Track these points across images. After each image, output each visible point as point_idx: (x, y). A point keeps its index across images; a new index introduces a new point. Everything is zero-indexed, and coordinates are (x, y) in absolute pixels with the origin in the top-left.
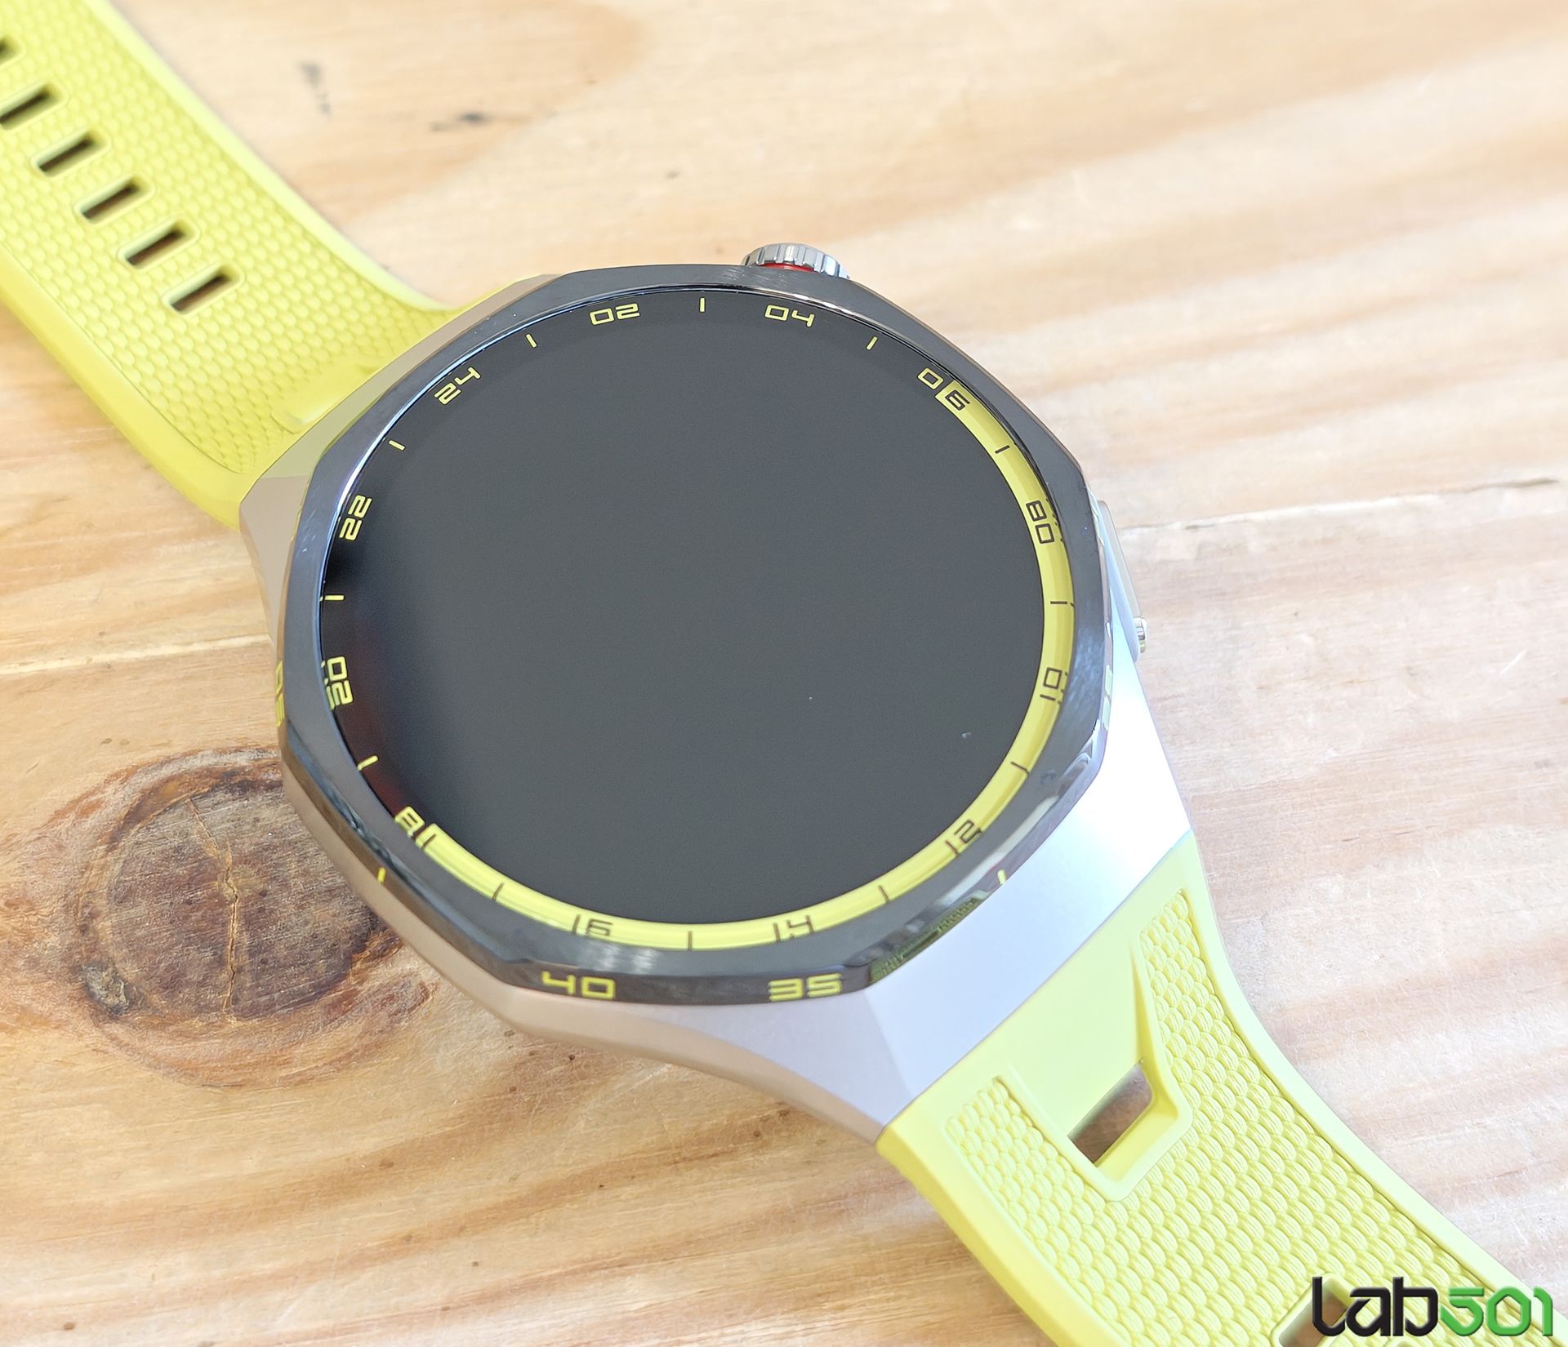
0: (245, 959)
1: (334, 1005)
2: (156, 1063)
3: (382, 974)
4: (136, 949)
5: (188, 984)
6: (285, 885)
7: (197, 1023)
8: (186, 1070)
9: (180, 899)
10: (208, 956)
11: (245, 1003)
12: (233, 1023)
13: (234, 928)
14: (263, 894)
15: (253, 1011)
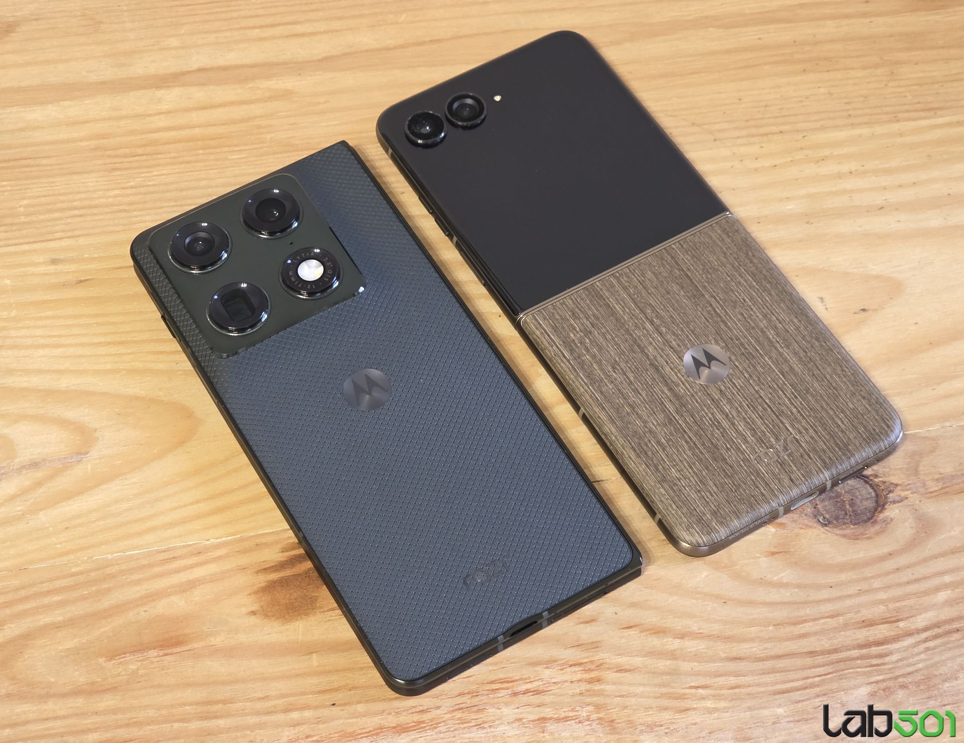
0: (852, 514)
1: (873, 522)
2: (837, 535)
3: (882, 516)
4: (828, 512)
5: (840, 519)
6: (857, 497)
7: (844, 527)
8: (844, 536)
9: (834, 501)
10: (843, 513)
11: (853, 522)
12: (852, 527)
13: (848, 507)
14: (852, 499)
15: (856, 524)
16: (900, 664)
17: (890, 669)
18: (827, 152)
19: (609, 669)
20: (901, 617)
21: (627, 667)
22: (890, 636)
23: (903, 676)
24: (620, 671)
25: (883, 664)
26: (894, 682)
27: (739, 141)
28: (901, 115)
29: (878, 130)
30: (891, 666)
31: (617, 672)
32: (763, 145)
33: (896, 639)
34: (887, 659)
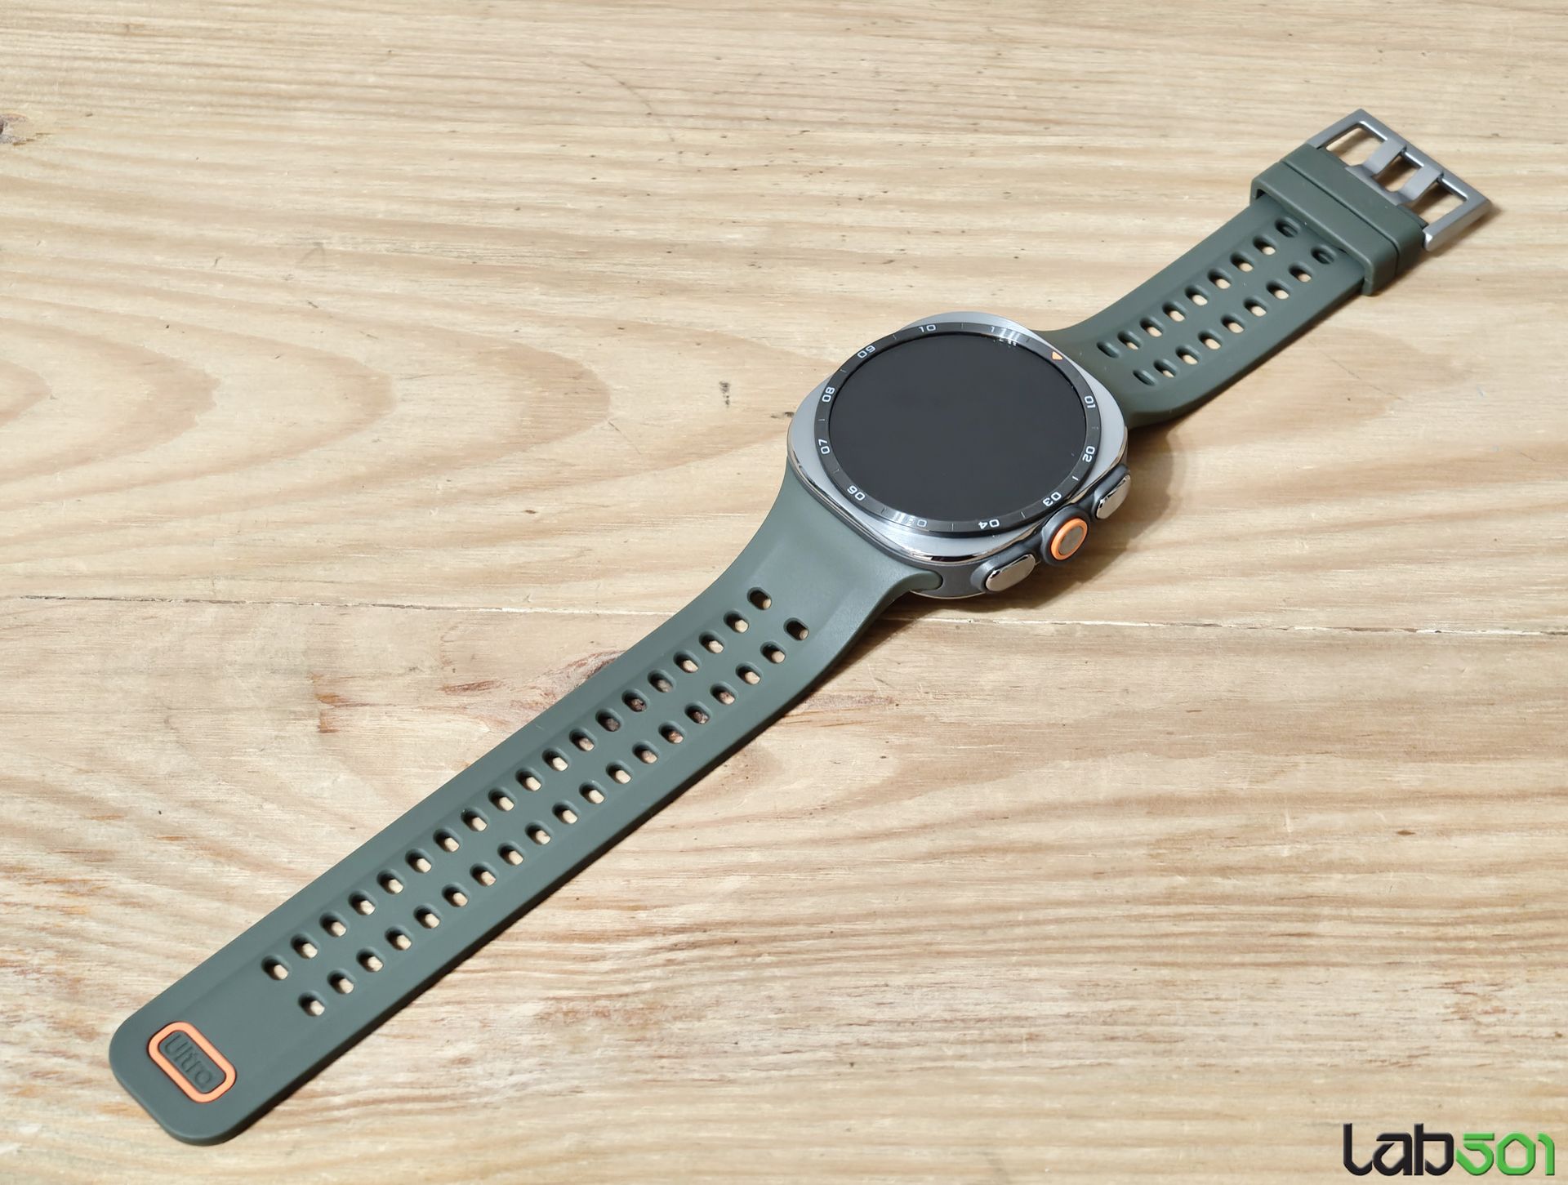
16: (613, 977)
17: (590, 983)
18: (833, 161)
19: (109, 897)
20: (647, 903)
21: (141, 900)
22: (613, 931)
23: (609, 997)
24: (125, 904)
25: (584, 973)
26: (587, 1003)
27: (690, 122)
28: (984, 123)
29: (936, 139)
30: (593, 978)
31: (121, 904)
32: (729, 134)
33: (621, 936)
34: (593, 966)
